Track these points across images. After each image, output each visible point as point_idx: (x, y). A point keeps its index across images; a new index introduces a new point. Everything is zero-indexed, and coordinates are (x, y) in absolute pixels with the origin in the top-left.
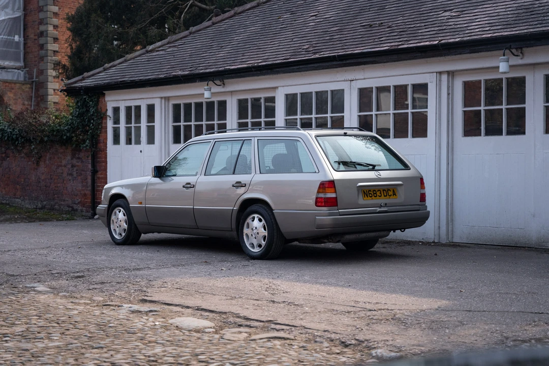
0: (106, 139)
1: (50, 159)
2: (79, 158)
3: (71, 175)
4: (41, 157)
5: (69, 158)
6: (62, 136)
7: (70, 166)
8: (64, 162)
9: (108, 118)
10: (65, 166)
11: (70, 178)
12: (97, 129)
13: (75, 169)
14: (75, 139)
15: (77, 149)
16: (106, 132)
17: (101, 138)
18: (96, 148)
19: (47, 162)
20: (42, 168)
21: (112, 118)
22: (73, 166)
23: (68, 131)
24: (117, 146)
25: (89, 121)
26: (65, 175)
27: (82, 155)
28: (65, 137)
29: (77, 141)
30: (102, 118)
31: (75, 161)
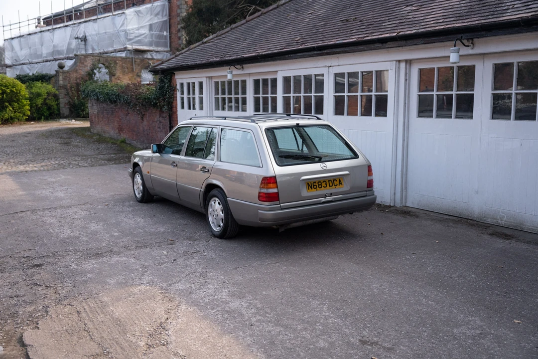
0: (177, 105)
1: (149, 116)
2: (163, 117)
3: (159, 128)
4: (144, 115)
5: (158, 116)
6: (151, 103)
7: (158, 122)
8: (156, 120)
9: (177, 91)
10: (156, 122)
11: (159, 130)
12: (171, 98)
13: (162, 124)
14: (158, 104)
15: (161, 112)
16: (177, 100)
17: (174, 104)
18: (172, 110)
19: (147, 118)
20: (145, 123)
21: (180, 91)
22: (160, 122)
23: (154, 98)
24: (183, 110)
25: (166, 92)
26: (156, 128)
27: (164, 115)
28: (152, 103)
29: (160, 105)
30: (174, 90)
31: (161, 119)
